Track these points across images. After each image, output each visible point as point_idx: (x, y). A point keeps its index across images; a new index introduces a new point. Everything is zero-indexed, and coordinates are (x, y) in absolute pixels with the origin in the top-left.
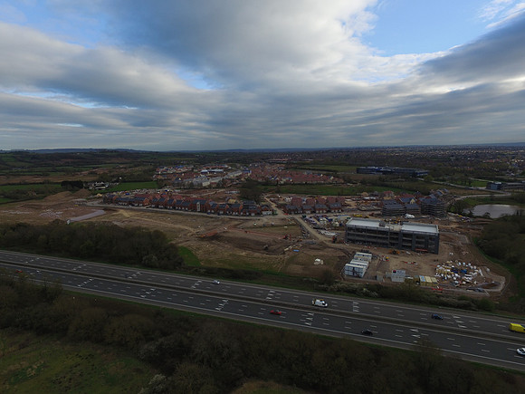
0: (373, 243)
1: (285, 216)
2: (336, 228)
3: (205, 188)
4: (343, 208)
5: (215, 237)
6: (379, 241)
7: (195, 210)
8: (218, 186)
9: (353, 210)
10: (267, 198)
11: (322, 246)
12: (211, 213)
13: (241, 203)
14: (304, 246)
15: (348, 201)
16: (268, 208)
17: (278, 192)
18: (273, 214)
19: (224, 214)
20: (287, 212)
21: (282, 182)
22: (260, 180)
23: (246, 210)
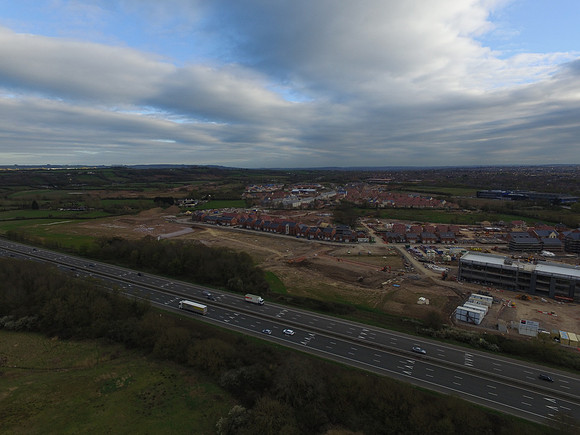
0: (495, 284)
1: (385, 245)
2: (447, 263)
3: (295, 209)
4: (456, 239)
5: (304, 264)
6: (503, 282)
7: (283, 232)
8: (310, 207)
9: (469, 242)
10: (363, 223)
11: (429, 283)
12: (300, 236)
13: (334, 227)
14: (406, 281)
15: (464, 231)
16: (364, 234)
17: (377, 217)
18: (370, 242)
19: (315, 238)
20: (387, 240)
21: (383, 206)
22: (357, 202)
23: (340, 236)
